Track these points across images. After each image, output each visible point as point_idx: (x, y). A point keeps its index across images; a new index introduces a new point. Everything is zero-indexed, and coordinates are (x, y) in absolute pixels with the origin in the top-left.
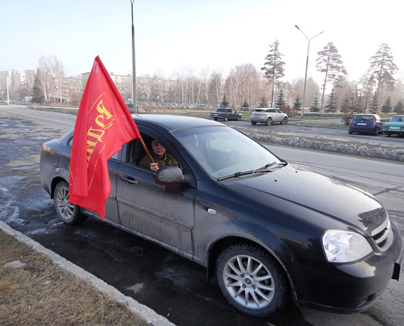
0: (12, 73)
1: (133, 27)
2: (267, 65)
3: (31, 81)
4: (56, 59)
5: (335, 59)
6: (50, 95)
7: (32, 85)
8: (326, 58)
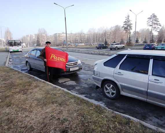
0: (30, 35)
1: (65, 18)
2: (124, 26)
3: (36, 38)
4: (44, 29)
5: (156, 20)
6: (42, 43)
7: (36, 40)
8: (152, 20)
